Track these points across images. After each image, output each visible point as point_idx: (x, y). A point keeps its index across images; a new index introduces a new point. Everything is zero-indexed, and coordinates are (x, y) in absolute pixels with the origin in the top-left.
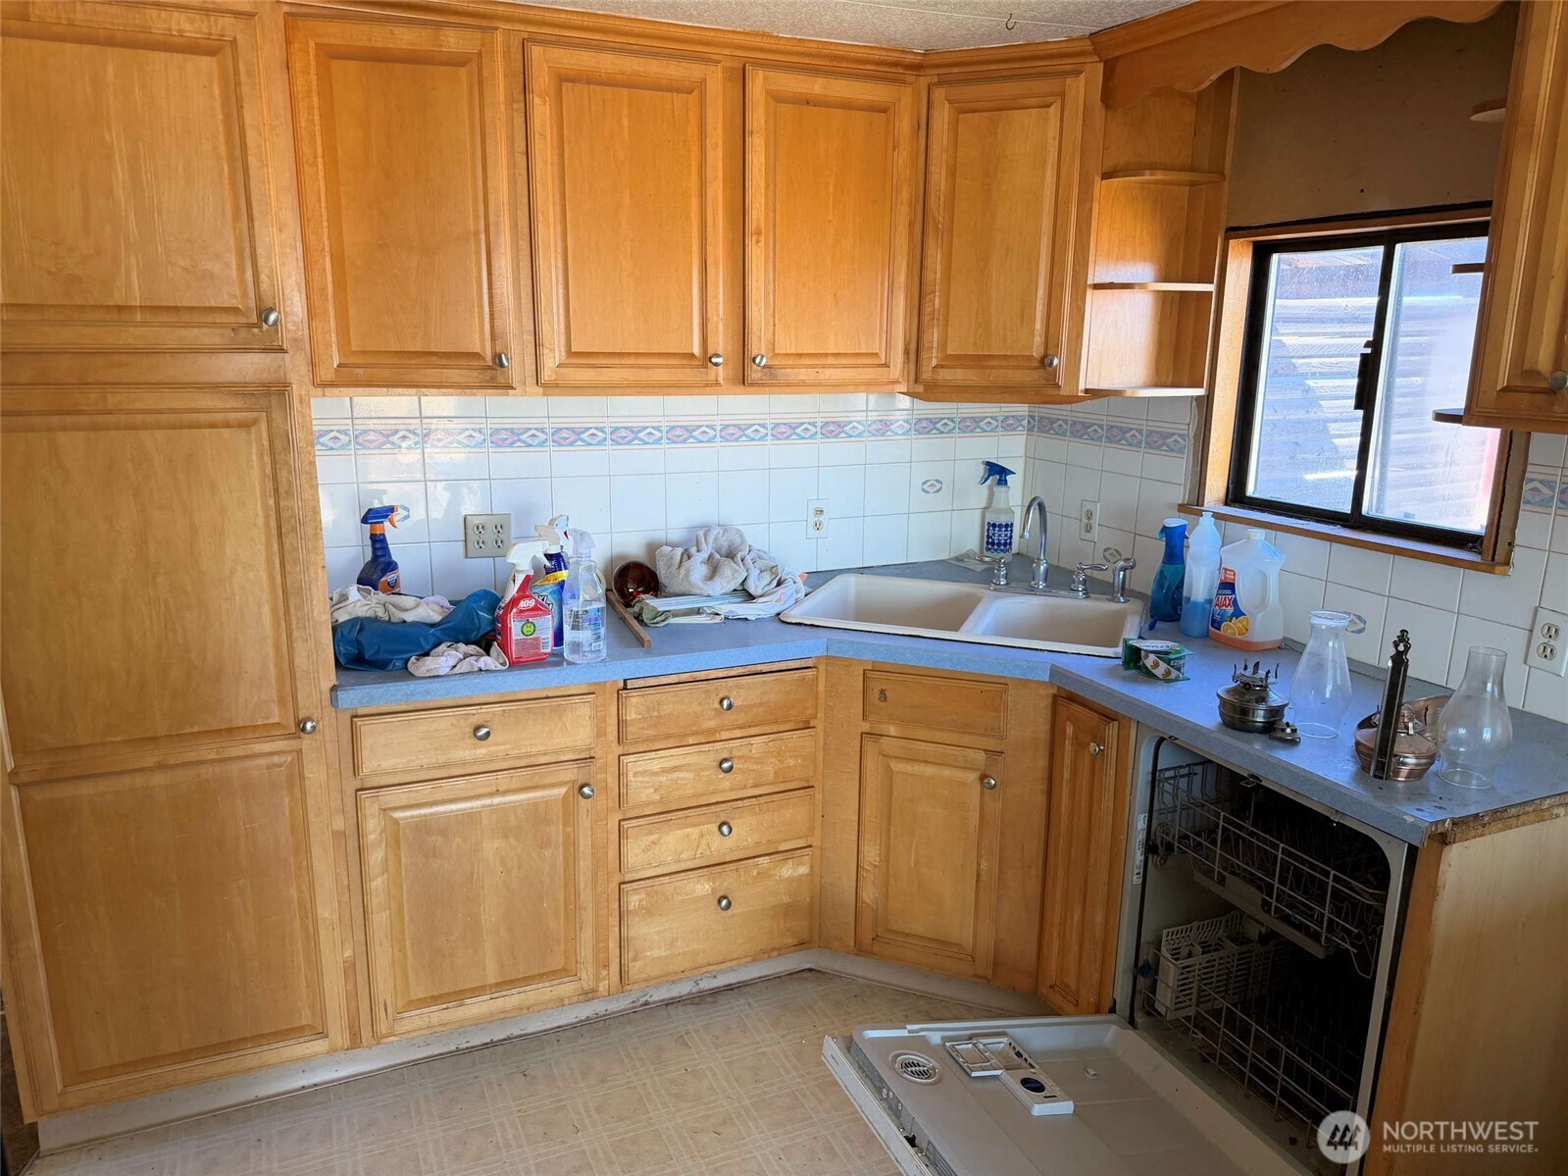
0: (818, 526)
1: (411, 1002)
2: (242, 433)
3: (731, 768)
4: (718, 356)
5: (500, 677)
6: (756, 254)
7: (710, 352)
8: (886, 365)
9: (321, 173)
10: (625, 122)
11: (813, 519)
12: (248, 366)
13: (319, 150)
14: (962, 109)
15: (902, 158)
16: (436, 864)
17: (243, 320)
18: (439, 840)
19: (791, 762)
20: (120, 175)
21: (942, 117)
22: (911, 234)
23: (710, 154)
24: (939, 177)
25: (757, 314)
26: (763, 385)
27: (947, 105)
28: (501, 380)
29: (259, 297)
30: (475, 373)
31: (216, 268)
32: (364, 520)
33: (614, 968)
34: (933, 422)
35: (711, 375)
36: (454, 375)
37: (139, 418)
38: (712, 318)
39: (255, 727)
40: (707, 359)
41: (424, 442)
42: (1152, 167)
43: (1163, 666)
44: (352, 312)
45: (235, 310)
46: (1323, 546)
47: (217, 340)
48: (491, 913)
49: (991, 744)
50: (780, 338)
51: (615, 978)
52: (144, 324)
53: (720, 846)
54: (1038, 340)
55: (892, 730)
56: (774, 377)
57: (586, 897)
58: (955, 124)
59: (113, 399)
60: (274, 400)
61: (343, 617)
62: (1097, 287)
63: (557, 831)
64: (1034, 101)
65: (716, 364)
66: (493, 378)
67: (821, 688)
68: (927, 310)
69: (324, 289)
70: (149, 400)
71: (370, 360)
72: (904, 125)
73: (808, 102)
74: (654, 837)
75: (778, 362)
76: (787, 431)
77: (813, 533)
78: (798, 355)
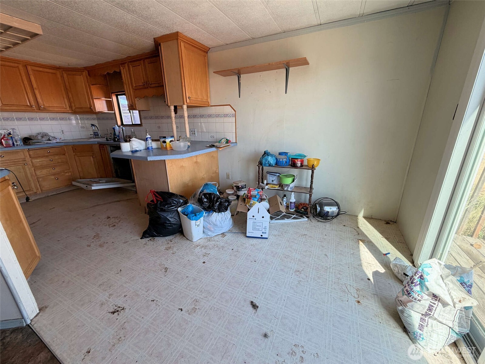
3: (52, 160)
5: (3, 149)
6: (37, 92)
8: (66, 108)
11: (62, 132)
14: (68, 75)
19: (63, 160)
21: (65, 75)
22: (65, 91)
24: (67, 84)
25: (40, 100)
26: (44, 110)
33: (40, 189)
35: (33, 109)
38: (31, 101)
40: (31, 106)
42: (98, 84)
43: (110, 139)
46: (129, 127)
50: (45, 103)
51: (40, 191)
53: (53, 171)
54: (88, 105)
55: (79, 153)
56: (46, 109)
57: (30, 179)
58: (67, 77)
62: (95, 99)
63: (23, 171)
65: (33, 107)
67: (65, 149)
68: (71, 101)
72: (59, 76)
73: (40, 71)
74: (41, 171)
75: (45, 107)
76: (53, 119)
77: (62, 134)
78: (49, 106)
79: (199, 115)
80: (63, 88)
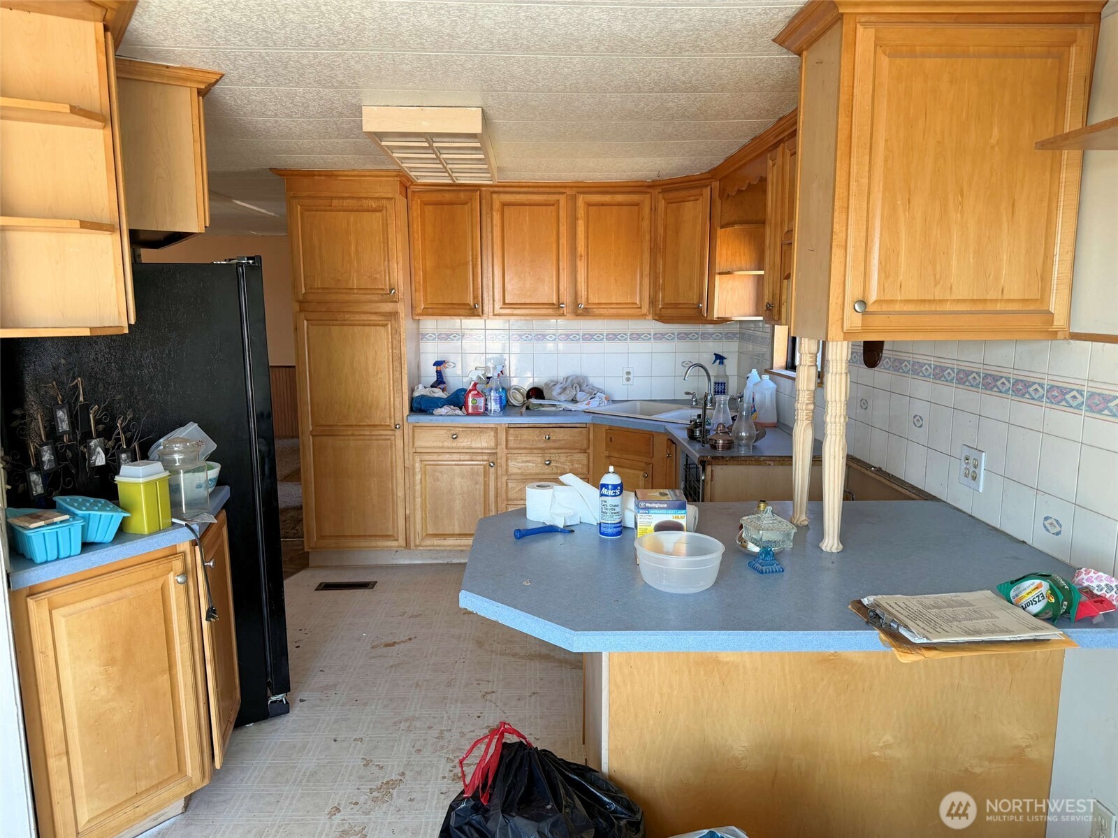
0: (628, 379)
1: (427, 535)
2: (383, 328)
3: (550, 464)
4: (563, 304)
5: (462, 418)
6: (580, 265)
7: (561, 302)
8: (641, 308)
9: (420, 243)
10: (527, 218)
11: (625, 376)
12: (387, 307)
13: (420, 235)
14: (669, 202)
15: (646, 224)
16: (438, 483)
17: (385, 292)
18: (440, 475)
19: (576, 466)
20: (353, 248)
21: (661, 205)
23: (561, 228)
24: (661, 230)
25: (580, 288)
26: (582, 316)
27: (663, 201)
28: (476, 313)
29: (390, 285)
30: (467, 311)
31: (378, 276)
32: (434, 365)
34: (687, 334)
35: (561, 312)
36: (461, 311)
37: (354, 322)
38: (561, 290)
39: (382, 425)
40: (559, 305)
41: (462, 338)
44: (428, 289)
45: (383, 289)
47: (377, 299)
48: (458, 505)
49: (648, 460)
50: (590, 297)
52: (357, 293)
54: (696, 297)
55: (616, 455)
56: (588, 312)
58: (666, 208)
59: (347, 316)
60: (393, 317)
61: (416, 394)
63: (481, 479)
64: (692, 198)
65: (562, 307)
66: (473, 312)
67: (591, 435)
68: (657, 285)
69: (419, 282)
70: (357, 317)
71: (434, 306)
72: (646, 210)
74: (520, 487)
75: (590, 306)
76: (613, 337)
77: (625, 382)
78: (599, 304)
79: (1008, 379)
80: (646, 246)
